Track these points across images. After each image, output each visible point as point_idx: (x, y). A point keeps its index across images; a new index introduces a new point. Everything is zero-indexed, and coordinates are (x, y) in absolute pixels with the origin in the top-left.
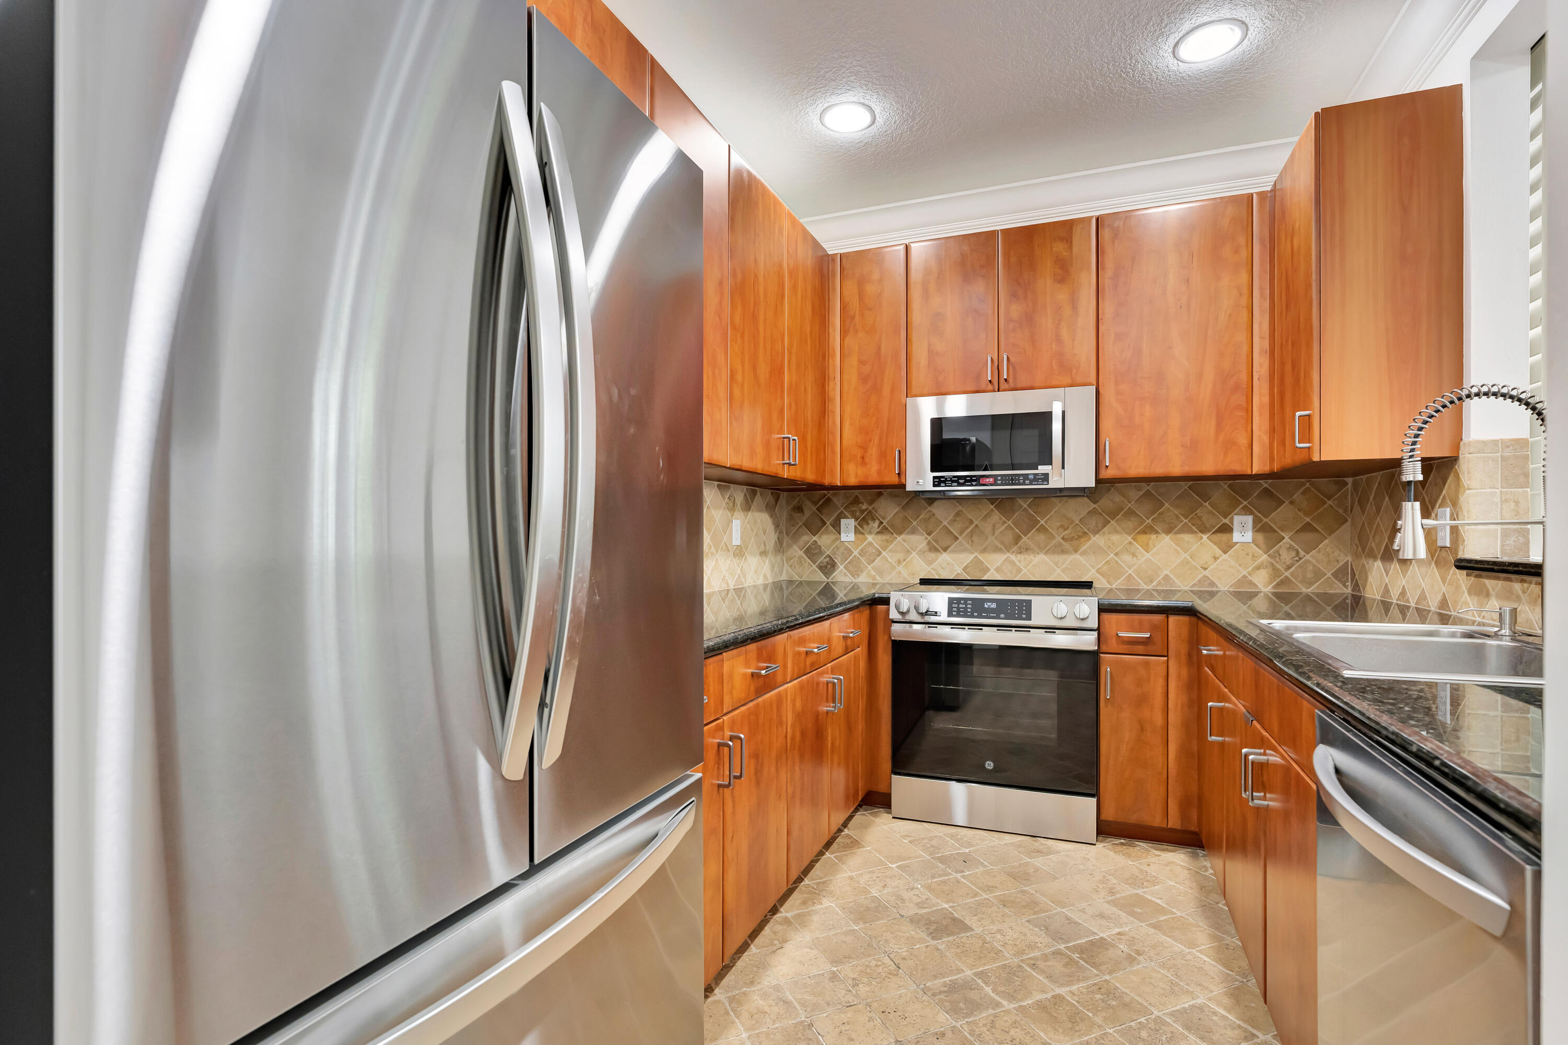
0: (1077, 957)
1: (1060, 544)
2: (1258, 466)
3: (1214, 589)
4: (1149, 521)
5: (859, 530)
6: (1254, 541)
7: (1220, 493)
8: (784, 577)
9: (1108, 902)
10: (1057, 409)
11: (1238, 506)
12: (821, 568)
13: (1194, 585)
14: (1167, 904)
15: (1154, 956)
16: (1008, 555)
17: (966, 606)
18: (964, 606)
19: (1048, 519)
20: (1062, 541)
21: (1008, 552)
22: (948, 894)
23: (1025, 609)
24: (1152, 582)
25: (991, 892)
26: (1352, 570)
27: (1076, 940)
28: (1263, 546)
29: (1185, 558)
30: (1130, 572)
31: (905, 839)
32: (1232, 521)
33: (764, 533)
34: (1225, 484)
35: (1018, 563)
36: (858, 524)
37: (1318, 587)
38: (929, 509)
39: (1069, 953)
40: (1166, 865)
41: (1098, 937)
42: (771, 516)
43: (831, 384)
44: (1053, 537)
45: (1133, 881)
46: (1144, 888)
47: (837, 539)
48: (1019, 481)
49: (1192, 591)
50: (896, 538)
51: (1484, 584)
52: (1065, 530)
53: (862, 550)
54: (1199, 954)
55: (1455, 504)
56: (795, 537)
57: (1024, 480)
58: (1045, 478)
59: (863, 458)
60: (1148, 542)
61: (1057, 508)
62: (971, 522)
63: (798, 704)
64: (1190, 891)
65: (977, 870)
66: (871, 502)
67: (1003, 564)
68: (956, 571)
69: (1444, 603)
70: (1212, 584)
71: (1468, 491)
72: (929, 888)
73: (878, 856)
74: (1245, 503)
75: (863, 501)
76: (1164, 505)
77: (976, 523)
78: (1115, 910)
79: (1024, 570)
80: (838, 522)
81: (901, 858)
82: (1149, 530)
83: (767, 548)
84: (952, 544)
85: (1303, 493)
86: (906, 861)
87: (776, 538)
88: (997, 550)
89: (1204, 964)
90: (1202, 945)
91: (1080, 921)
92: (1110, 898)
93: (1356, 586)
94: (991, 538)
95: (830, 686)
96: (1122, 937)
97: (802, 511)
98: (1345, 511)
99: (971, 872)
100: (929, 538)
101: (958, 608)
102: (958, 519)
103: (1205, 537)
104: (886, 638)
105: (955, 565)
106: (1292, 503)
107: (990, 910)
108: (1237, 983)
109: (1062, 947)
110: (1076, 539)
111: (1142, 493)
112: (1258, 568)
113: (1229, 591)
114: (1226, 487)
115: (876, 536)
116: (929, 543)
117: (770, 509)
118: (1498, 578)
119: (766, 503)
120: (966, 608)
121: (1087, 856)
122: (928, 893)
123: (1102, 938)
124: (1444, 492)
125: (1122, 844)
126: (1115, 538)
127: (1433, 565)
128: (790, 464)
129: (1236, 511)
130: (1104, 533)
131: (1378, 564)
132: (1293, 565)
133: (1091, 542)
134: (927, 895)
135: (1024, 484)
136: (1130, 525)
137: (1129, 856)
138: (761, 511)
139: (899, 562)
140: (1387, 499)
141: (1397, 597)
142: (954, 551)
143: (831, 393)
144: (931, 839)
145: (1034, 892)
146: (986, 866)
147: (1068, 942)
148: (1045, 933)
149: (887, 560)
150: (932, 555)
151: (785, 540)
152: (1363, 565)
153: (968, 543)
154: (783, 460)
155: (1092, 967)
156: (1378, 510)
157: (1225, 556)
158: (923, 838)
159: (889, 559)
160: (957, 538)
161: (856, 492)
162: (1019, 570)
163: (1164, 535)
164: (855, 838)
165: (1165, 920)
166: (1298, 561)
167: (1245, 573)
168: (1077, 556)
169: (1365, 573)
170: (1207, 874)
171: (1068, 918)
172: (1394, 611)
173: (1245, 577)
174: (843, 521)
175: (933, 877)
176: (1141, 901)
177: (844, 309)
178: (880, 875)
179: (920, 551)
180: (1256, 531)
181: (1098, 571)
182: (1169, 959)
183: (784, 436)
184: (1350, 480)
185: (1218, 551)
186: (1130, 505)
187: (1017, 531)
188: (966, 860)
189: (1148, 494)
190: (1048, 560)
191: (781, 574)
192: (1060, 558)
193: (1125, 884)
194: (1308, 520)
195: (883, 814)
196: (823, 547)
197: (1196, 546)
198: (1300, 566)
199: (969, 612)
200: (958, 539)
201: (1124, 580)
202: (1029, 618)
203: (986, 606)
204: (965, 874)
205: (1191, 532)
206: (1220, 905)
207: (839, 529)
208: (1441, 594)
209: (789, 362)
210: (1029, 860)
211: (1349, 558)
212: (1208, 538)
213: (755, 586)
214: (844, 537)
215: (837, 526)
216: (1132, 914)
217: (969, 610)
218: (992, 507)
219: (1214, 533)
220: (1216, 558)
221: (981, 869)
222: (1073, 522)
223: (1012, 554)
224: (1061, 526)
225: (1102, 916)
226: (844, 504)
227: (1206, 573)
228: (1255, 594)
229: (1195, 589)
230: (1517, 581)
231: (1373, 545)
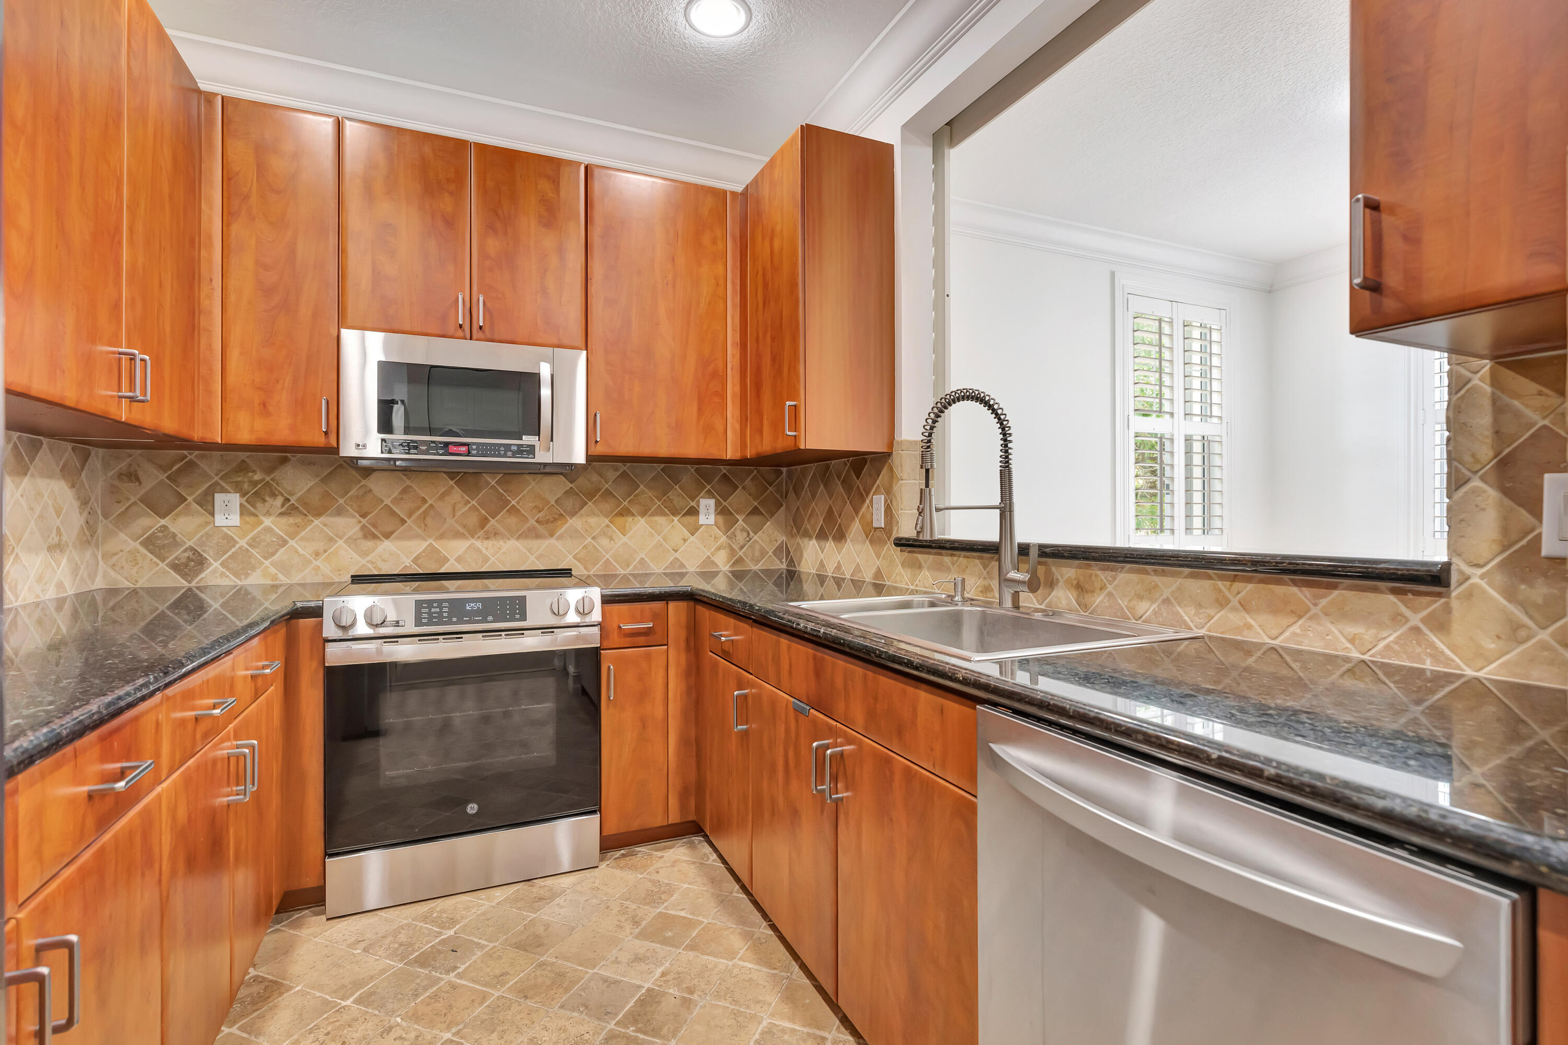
0: (633, 1031)
1: (534, 528)
2: (731, 453)
3: (684, 570)
4: (626, 503)
5: (248, 510)
6: (716, 524)
7: (688, 476)
8: (99, 583)
9: (637, 937)
10: (545, 371)
11: (703, 489)
12: (175, 567)
13: (667, 567)
14: (692, 913)
15: (706, 987)
16: (473, 541)
17: (441, 609)
18: (438, 610)
19: (520, 499)
20: (535, 523)
21: (473, 537)
22: (445, 1015)
23: (518, 608)
24: (628, 566)
25: (503, 985)
26: (787, 547)
27: (623, 1007)
28: (723, 528)
29: (659, 541)
30: (607, 556)
31: (356, 949)
32: (698, 502)
33: (58, 514)
34: (692, 468)
35: (484, 551)
36: (247, 501)
37: (763, 565)
38: (363, 482)
39: (623, 1031)
40: (673, 866)
41: (644, 991)
42: (73, 486)
43: (205, 289)
44: (526, 520)
45: (653, 897)
46: (663, 903)
47: (207, 523)
48: (499, 452)
49: (664, 574)
50: (313, 521)
51: (917, 558)
52: (540, 512)
53: (254, 539)
54: (741, 963)
55: (889, 492)
56: (123, 520)
57: (506, 451)
58: (531, 450)
59: (264, 405)
60: (624, 526)
61: (530, 487)
62: (424, 501)
63: (182, 814)
64: (705, 889)
65: (474, 958)
66: (270, 470)
67: (466, 552)
68: (403, 563)
69: (878, 574)
70: (682, 566)
71: (900, 482)
72: (415, 1017)
73: (318, 994)
74: (709, 487)
75: (255, 469)
76: (638, 486)
77: (430, 502)
78: (647, 944)
79: (492, 559)
80: (210, 498)
81: (358, 984)
82: (625, 512)
83: (64, 538)
84: (397, 530)
85: (752, 480)
86: (368, 984)
87: (82, 521)
88: (458, 535)
89: (750, 973)
90: (739, 949)
91: (619, 978)
92: (637, 931)
93: (791, 562)
94: (450, 521)
95: (233, 761)
96: (668, 978)
97: (138, 479)
98: (782, 497)
99: (467, 964)
100: (364, 521)
101: (430, 613)
102: (405, 497)
103: (676, 519)
104: (315, 664)
105: (402, 555)
106: (744, 488)
107: (509, 1012)
108: (785, 981)
109: (612, 1025)
110: (552, 522)
111: (619, 473)
112: (719, 549)
113: (696, 572)
114: (693, 470)
115: (278, 519)
116: (363, 528)
117: (70, 474)
118: (929, 553)
119: (61, 465)
120: (441, 613)
121: (594, 885)
122: (416, 1026)
123: (649, 990)
124: (878, 482)
125: (623, 856)
126: (593, 520)
127: (868, 542)
128: (132, 399)
129: (701, 495)
130: (581, 515)
131: (814, 542)
132: (745, 545)
133: (568, 525)
134: (416, 1030)
135: (505, 456)
136: (607, 506)
137: (634, 868)
138: (51, 477)
139: (317, 554)
140: (822, 486)
141: (832, 571)
142: (399, 538)
143: (205, 303)
144: (396, 933)
145: (554, 960)
146: (482, 947)
147: (616, 1014)
148: (586, 1014)
149: (297, 552)
150: (369, 544)
151: (100, 525)
152: (798, 544)
153: (420, 528)
154: (120, 390)
155: (654, 1037)
156: (814, 496)
157: (692, 538)
158: (383, 937)
159: (300, 550)
160: (403, 522)
161: (243, 455)
162: (486, 559)
163: (640, 518)
164: (270, 977)
165: (698, 935)
166: (749, 541)
167: (709, 554)
168: (552, 541)
169: (799, 550)
170: (710, 862)
171: (605, 980)
172: (830, 583)
173: (708, 557)
174: (219, 498)
175: (416, 996)
176: (666, 920)
177: (229, 179)
178: (329, 1028)
179: (350, 538)
180: (718, 514)
181: (575, 557)
182: (720, 984)
183: (121, 350)
184: (784, 470)
185: (687, 534)
186: (607, 486)
187: (484, 512)
188: (455, 948)
189: (624, 475)
190: (520, 546)
191: (92, 578)
192: (534, 543)
193: (645, 905)
194: (756, 504)
195: (309, 919)
196: (180, 535)
197: (668, 529)
198: (750, 546)
199: (445, 617)
200: (406, 522)
201: (601, 565)
202: (523, 618)
203: (468, 608)
204: (460, 970)
205: (663, 514)
206: (735, 894)
207: (210, 508)
208: (876, 567)
209: (131, 229)
210: (534, 916)
211: (784, 538)
212: (678, 520)
213: (37, 604)
214: (220, 520)
215: (207, 503)
216: (665, 942)
217: (445, 615)
218: (452, 483)
219: (684, 515)
220: (685, 540)
221: (479, 953)
222: (549, 502)
223: (476, 540)
224: (535, 507)
225: (637, 959)
226: (221, 471)
227: (677, 555)
228: (716, 573)
229: (668, 571)
230: (947, 555)
231: (808, 526)
